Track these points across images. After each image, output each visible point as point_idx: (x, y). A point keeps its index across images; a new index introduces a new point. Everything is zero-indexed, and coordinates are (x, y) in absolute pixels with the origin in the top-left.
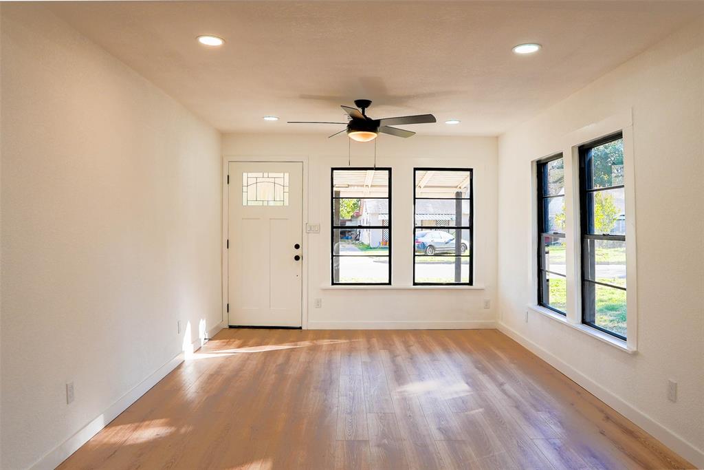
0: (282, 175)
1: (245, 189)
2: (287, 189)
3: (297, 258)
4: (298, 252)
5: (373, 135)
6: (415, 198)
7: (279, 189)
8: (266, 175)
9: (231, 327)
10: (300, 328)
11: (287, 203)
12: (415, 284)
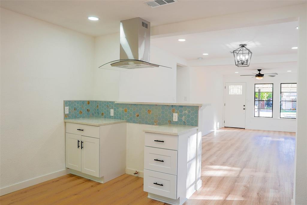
0: (240, 86)
1: (230, 90)
2: (241, 90)
3: (244, 109)
4: (244, 107)
5: (262, 78)
6: (281, 92)
7: (239, 90)
8: (235, 86)
9: (225, 127)
10: (244, 128)
11: (241, 94)
12: (280, 118)
